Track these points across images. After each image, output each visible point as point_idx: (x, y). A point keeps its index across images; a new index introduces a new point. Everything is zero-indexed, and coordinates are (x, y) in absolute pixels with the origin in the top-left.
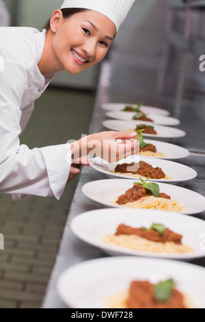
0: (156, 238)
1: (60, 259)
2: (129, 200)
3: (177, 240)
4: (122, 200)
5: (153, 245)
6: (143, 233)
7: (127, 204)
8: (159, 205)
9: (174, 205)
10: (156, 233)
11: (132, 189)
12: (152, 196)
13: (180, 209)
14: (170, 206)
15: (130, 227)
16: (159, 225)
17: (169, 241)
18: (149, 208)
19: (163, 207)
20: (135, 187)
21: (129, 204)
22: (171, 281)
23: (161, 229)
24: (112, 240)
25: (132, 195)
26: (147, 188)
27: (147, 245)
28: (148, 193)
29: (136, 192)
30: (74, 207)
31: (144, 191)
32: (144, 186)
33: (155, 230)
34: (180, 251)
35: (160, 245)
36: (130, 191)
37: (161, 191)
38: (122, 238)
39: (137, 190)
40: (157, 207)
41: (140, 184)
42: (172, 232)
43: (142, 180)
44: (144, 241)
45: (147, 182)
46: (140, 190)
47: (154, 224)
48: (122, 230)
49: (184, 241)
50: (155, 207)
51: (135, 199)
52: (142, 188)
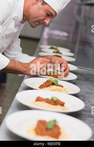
0: (53, 103)
1: (10, 110)
2: (44, 87)
3: (62, 104)
4: (41, 87)
5: (51, 106)
6: (47, 101)
7: (43, 89)
8: (57, 89)
9: (65, 90)
10: (53, 101)
11: (46, 82)
12: (55, 86)
13: (67, 92)
14: (63, 90)
15: (42, 98)
16: (55, 98)
17: (59, 105)
18: (53, 91)
19: (59, 90)
20: (47, 81)
21: (44, 89)
22: (55, 121)
23: (55, 99)
24: (34, 103)
25: (46, 85)
26: (53, 82)
27: (49, 106)
28: (53, 84)
29: (48, 84)
30: (20, 89)
31: (51, 83)
32: (51, 81)
33: (53, 100)
34: (63, 109)
35: (54, 106)
36: (45, 83)
37: (59, 84)
38: (38, 102)
39: (48, 83)
40: (57, 90)
41: (50, 80)
42: (60, 101)
43: (51, 78)
44: (47, 104)
45: (53, 79)
46: (49, 83)
47: (53, 97)
48: (39, 99)
49: (65, 105)
50: (56, 90)
51: (47, 87)
52: (51, 82)
